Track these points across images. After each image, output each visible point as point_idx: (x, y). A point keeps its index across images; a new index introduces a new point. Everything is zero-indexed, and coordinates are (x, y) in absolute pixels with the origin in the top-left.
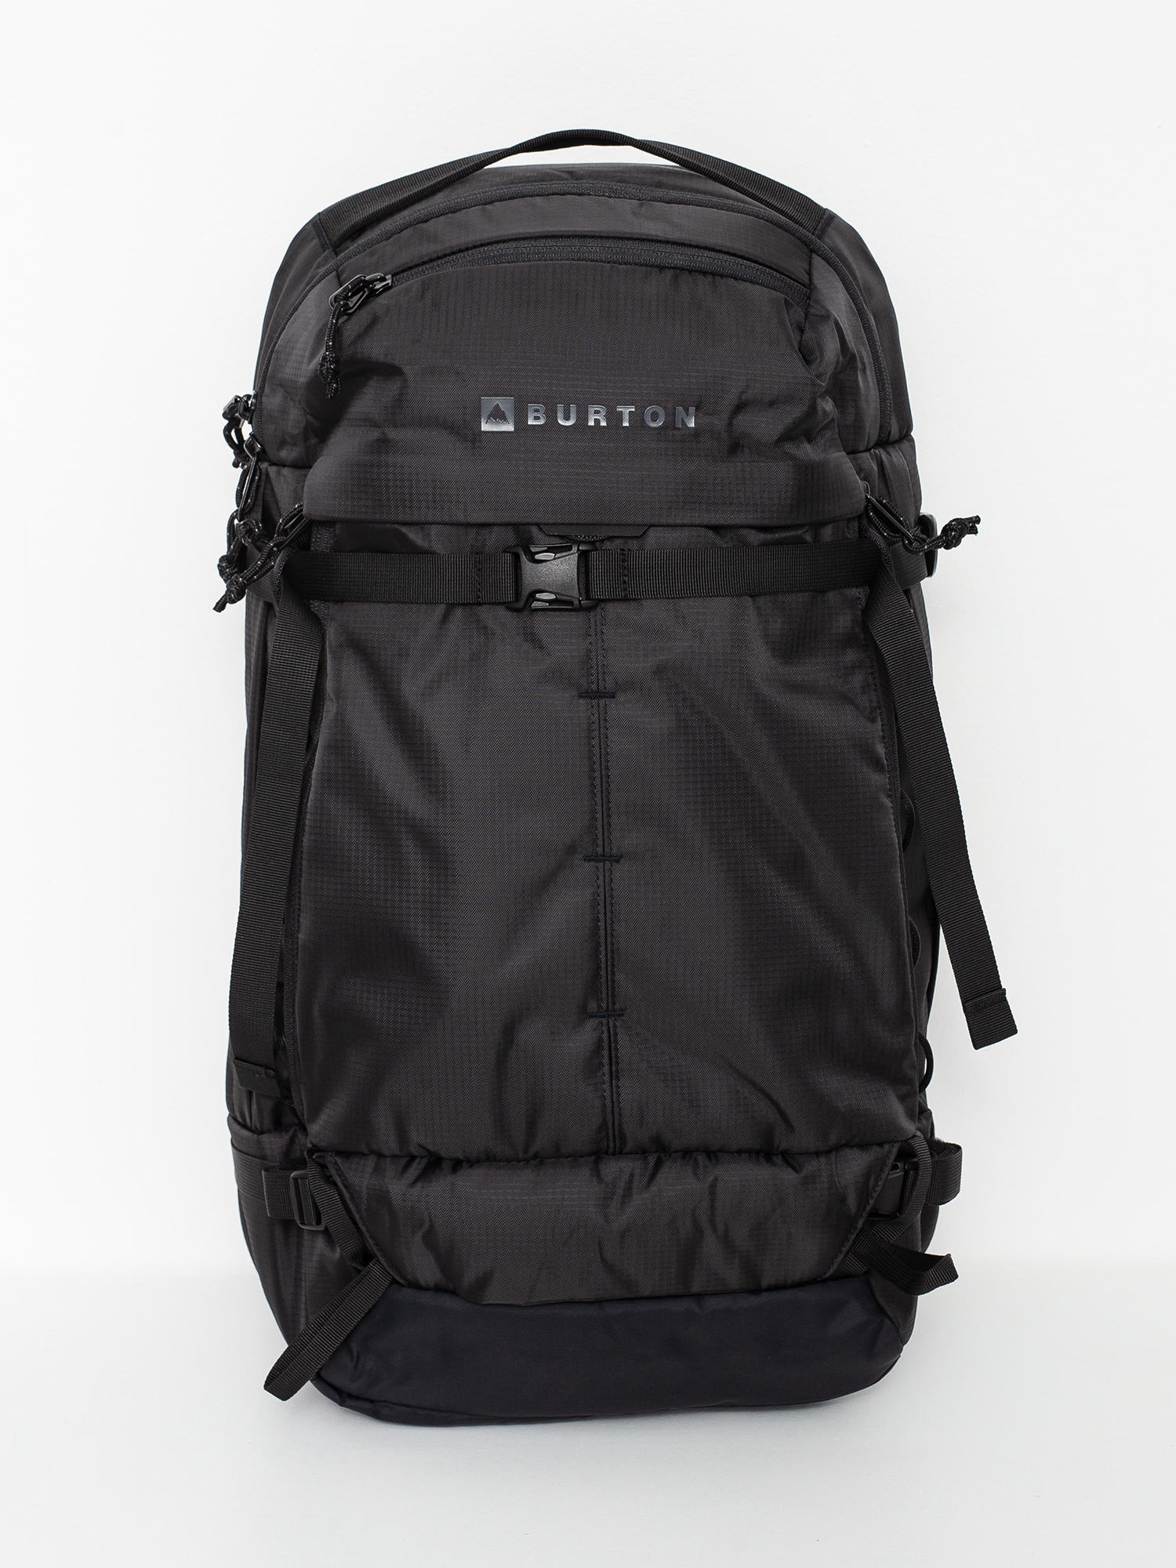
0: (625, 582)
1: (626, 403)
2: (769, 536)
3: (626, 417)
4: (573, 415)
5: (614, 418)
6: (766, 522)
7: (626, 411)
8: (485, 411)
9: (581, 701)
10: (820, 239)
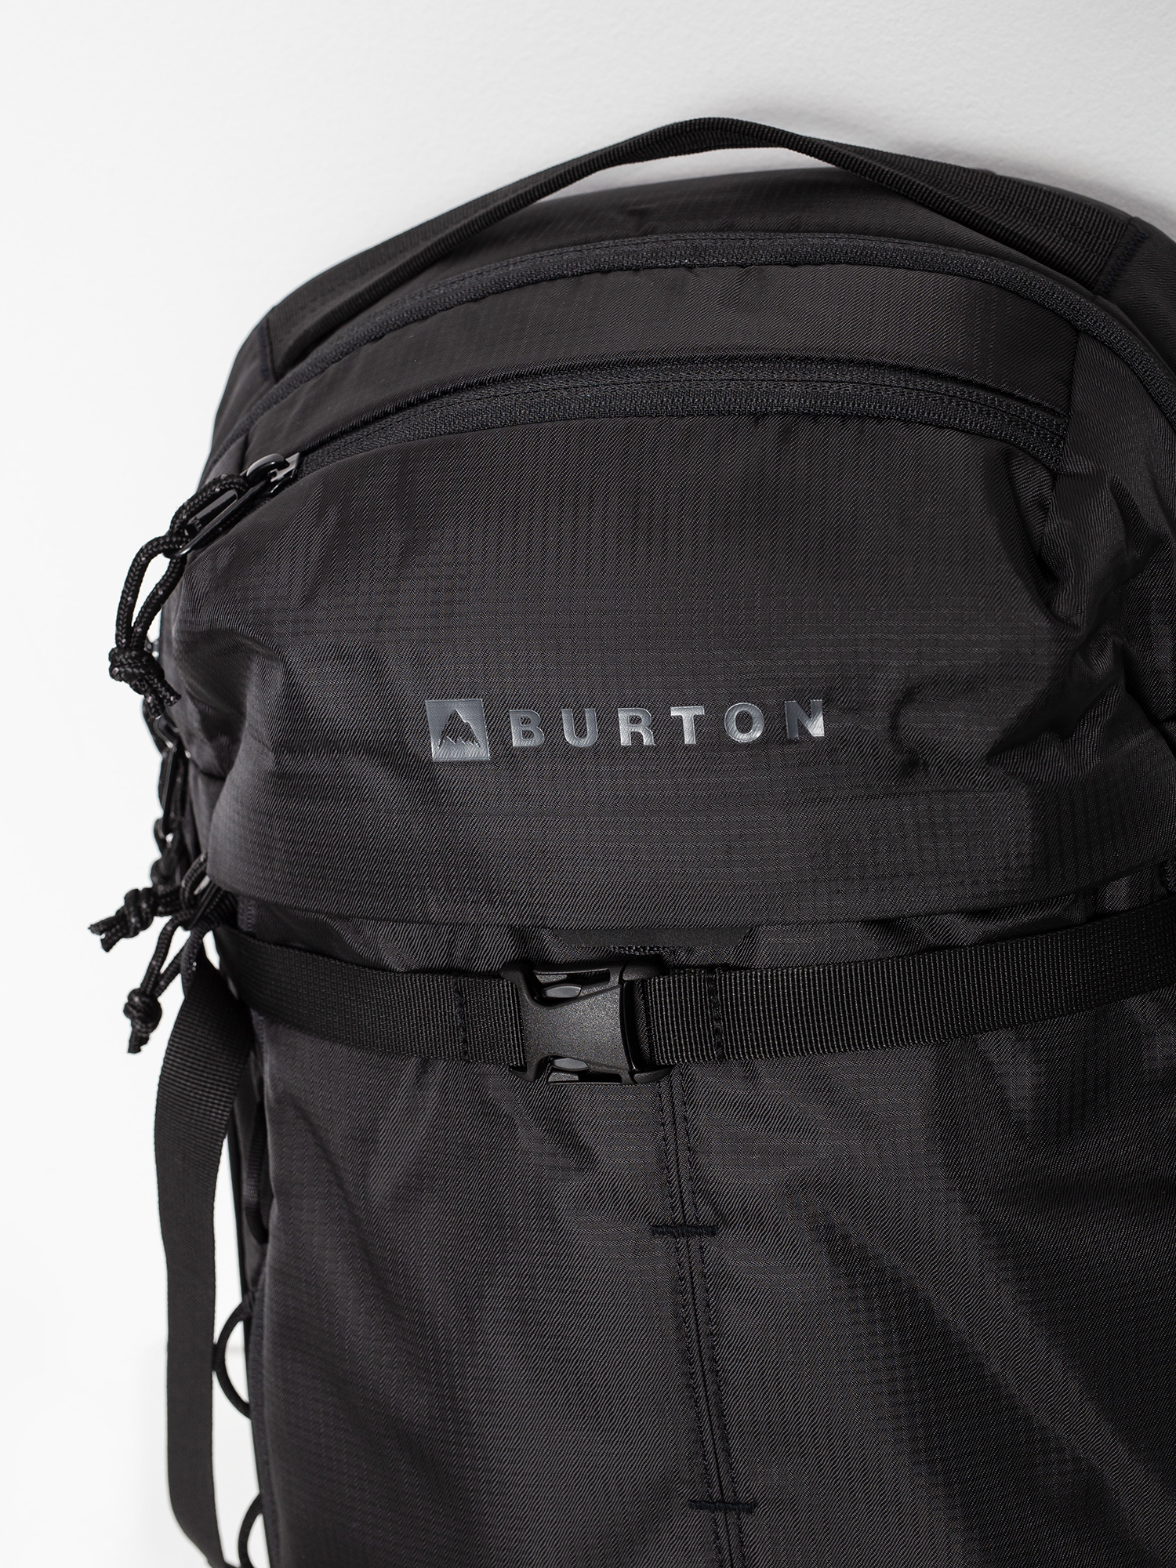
0: (717, 1032)
1: (684, 703)
2: (993, 926)
3: (688, 727)
4: (591, 727)
5: (669, 729)
6: (984, 903)
7: (686, 715)
8: (434, 726)
9: (658, 1241)
10: (1107, 295)
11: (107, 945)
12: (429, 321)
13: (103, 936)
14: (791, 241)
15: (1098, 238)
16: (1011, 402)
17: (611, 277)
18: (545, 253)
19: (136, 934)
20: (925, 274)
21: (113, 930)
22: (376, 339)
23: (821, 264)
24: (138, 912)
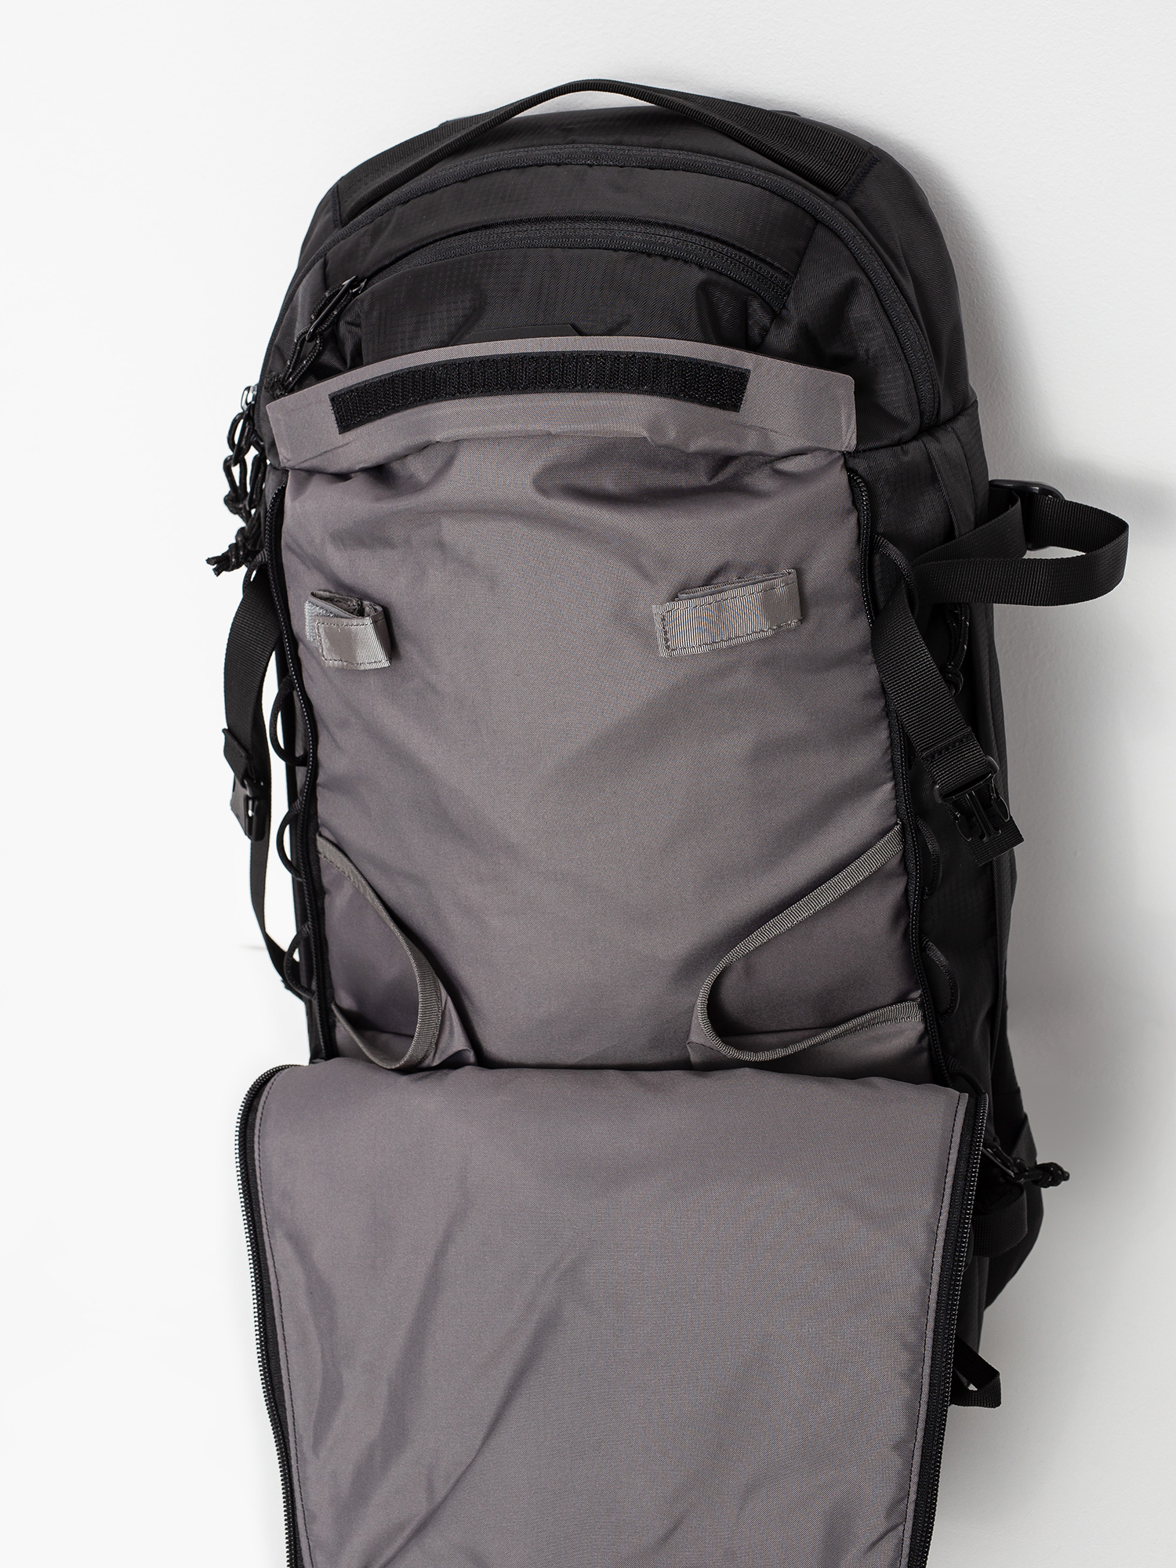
10: (847, 201)
11: (218, 572)
12: (436, 193)
13: (215, 566)
14: (652, 153)
15: (847, 162)
16: (763, 266)
17: (543, 169)
18: (506, 152)
19: (232, 570)
20: (728, 180)
21: (221, 564)
22: (405, 203)
23: (668, 169)
24: (237, 556)
